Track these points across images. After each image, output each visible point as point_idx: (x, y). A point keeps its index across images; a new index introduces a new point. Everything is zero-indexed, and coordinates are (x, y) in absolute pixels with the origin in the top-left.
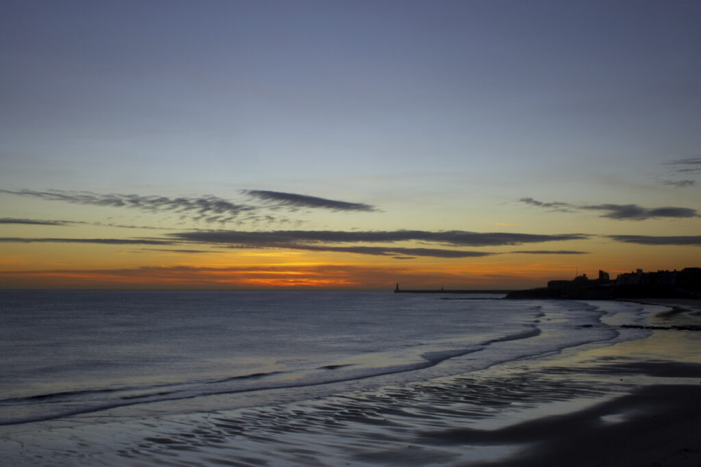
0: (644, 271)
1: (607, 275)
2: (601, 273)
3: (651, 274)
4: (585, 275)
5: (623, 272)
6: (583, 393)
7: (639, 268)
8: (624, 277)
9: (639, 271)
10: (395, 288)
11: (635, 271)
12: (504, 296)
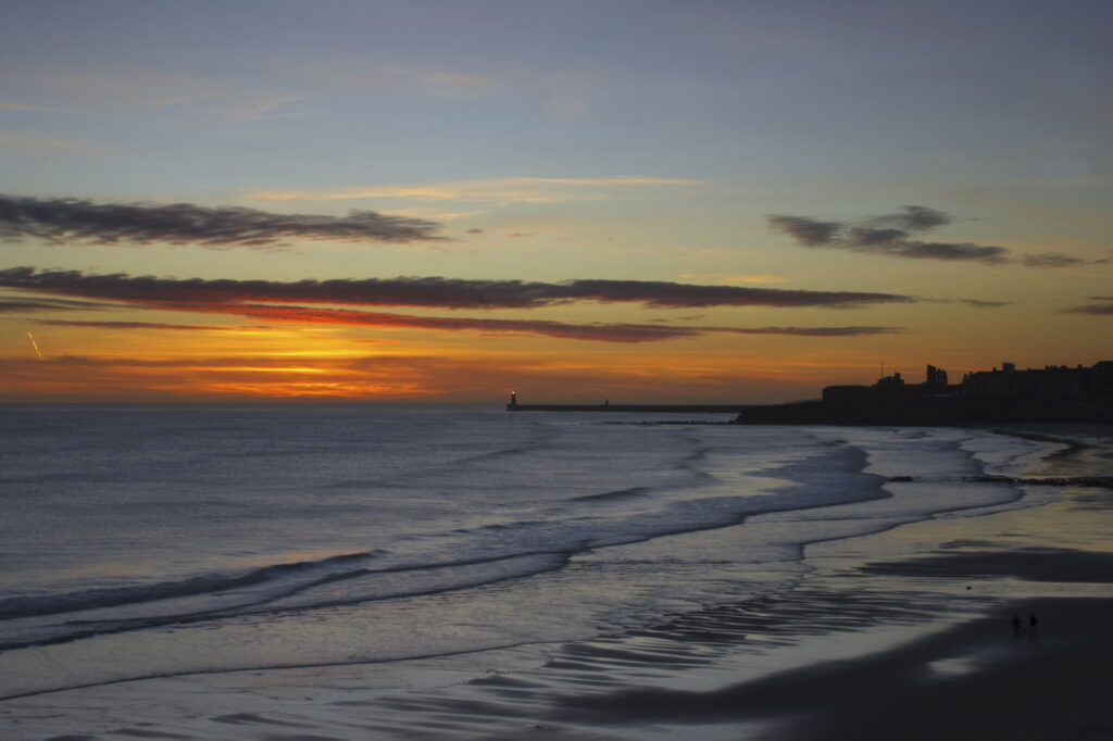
0: (1017, 368)
1: (943, 374)
2: (931, 369)
3: (1032, 374)
4: (897, 375)
5: (975, 371)
6: (891, 614)
7: (1006, 361)
8: (976, 380)
9: (1008, 367)
10: (510, 402)
11: (1000, 368)
12: (734, 416)
